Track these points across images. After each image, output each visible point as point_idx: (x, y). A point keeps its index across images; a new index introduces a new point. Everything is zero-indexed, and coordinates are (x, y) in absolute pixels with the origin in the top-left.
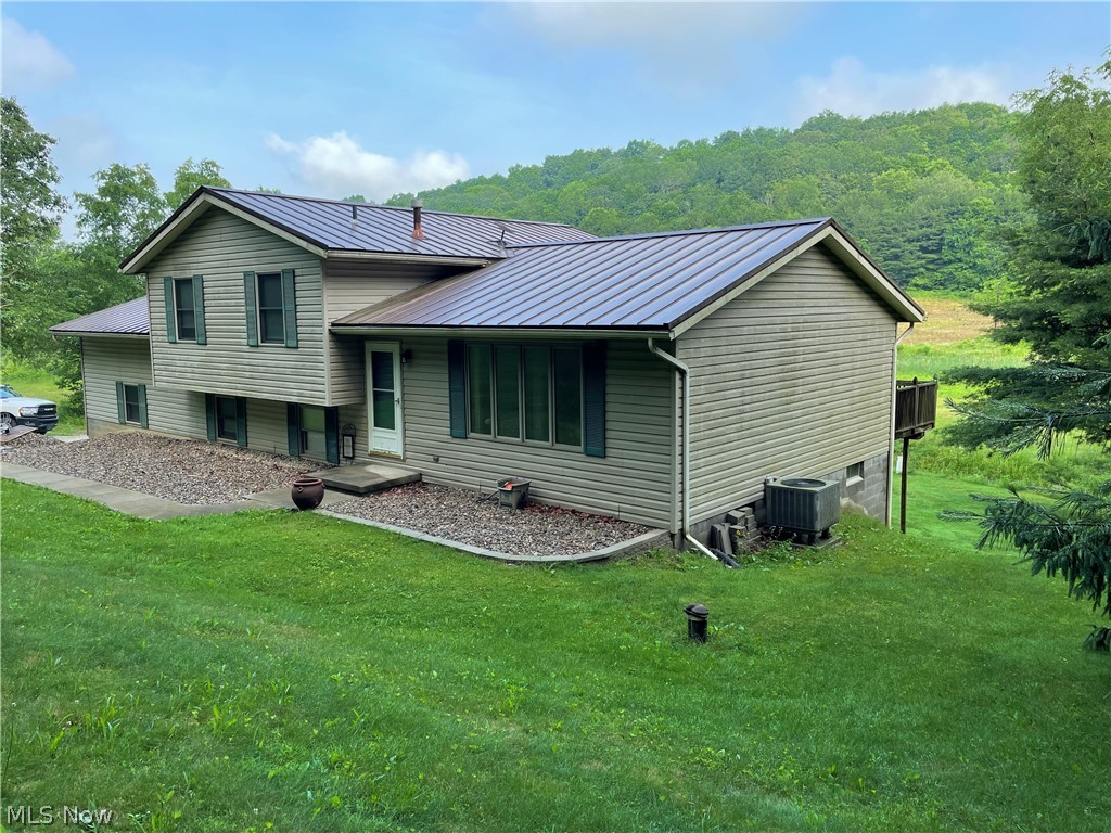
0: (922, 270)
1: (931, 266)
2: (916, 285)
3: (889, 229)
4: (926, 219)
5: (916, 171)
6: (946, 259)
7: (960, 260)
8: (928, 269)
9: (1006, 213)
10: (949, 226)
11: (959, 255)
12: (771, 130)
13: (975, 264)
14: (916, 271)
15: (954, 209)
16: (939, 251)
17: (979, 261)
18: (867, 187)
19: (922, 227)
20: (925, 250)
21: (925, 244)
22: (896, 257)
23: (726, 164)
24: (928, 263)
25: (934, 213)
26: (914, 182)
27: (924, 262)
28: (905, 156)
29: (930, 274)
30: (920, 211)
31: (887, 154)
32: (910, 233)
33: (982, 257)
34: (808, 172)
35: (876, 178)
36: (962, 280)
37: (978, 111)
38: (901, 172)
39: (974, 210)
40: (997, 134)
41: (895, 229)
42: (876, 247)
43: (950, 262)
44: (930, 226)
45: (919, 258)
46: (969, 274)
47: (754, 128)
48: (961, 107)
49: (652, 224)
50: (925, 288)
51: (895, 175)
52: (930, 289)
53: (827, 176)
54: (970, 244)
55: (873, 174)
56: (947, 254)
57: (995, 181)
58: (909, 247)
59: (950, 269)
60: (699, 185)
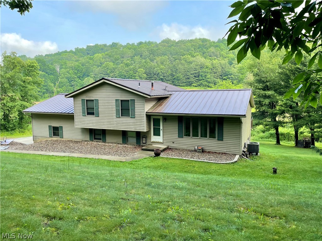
0: (195, 82)
1: (197, 81)
2: (193, 86)
3: (186, 71)
4: (195, 69)
5: (192, 56)
6: (200, 79)
7: (204, 80)
8: (196, 82)
9: (214, 68)
10: (201, 71)
11: (203, 78)
12: (152, 42)
13: (207, 80)
14: (193, 82)
15: (201, 66)
16: (198, 77)
17: (208, 80)
18: (180, 60)
19: (194, 71)
20: (195, 77)
21: (195, 75)
22: (188, 78)
23: (143, 51)
24: (196, 80)
25: (197, 67)
26: (192, 59)
27: (195, 80)
28: (189, 52)
29: (196, 83)
30: (194, 67)
31: (184, 51)
32: (192, 72)
33: (208, 79)
34: (165, 55)
35: (182, 57)
36: (204, 85)
37: (204, 40)
38: (188, 56)
39: (206, 67)
40: (210, 47)
41: (188, 71)
42: (183, 76)
43: (201, 80)
44: (196, 70)
45: (194, 79)
46: (206, 83)
47: (147, 41)
48: (200, 39)
49: (123, 68)
50: (196, 86)
51: (187, 57)
52: (197, 87)
53: (170, 56)
54: (206, 75)
55: (181, 56)
56: (201, 78)
57: (210, 59)
58: (191, 76)
59: (201, 81)
60: (135, 57)
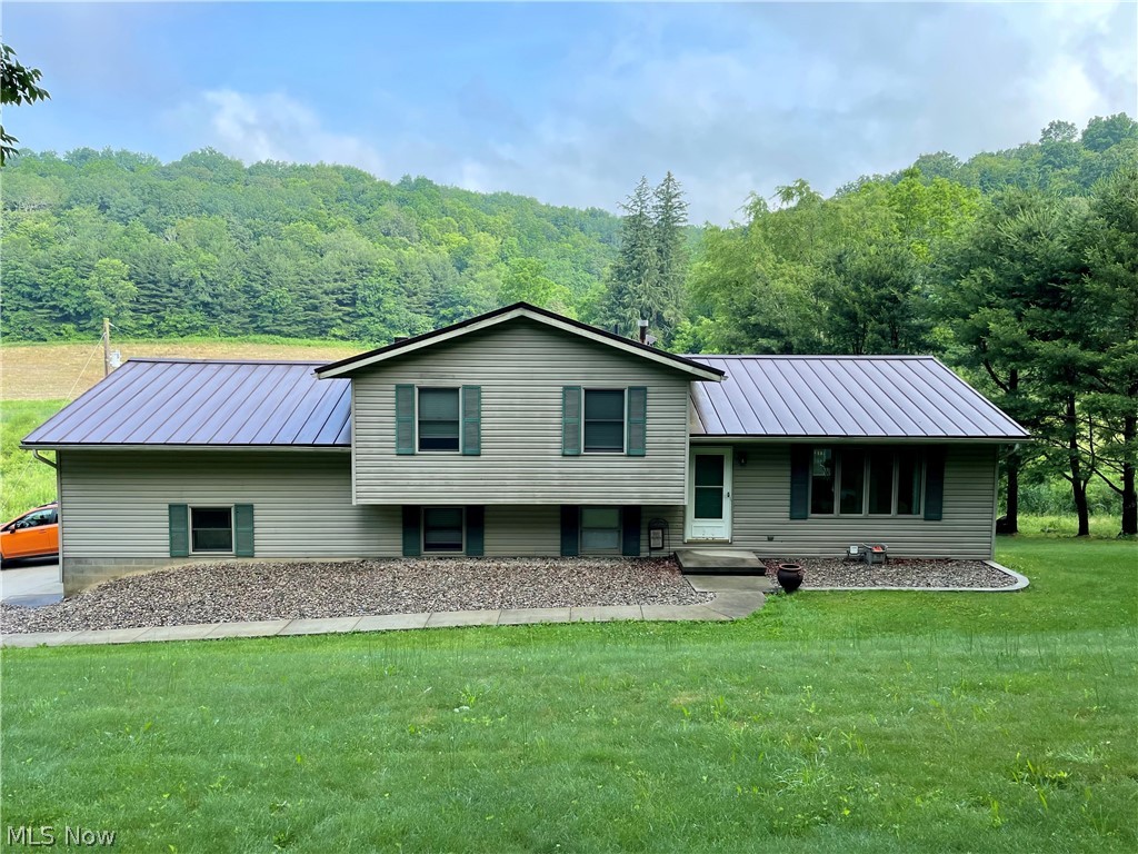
0: (339, 321)
1: (347, 318)
2: (335, 336)
3: (306, 280)
4: (339, 274)
5: (318, 225)
6: (360, 313)
7: (372, 315)
8: (344, 321)
9: (406, 275)
10: (360, 282)
11: (371, 310)
12: (136, 155)
13: (385, 319)
14: (334, 323)
15: (363, 267)
16: (353, 304)
17: (388, 316)
18: (278, 236)
19: (336, 280)
20: (340, 302)
21: (340, 297)
22: (315, 308)
23: (109, 188)
24: (344, 315)
25: (346, 269)
26: (322, 238)
27: (340, 314)
28: (306, 210)
29: (346, 326)
30: (332, 265)
31: (289, 204)
32: (326, 286)
33: (390, 312)
34: (210, 212)
35: (285, 229)
36: (375, 333)
37: (352, 175)
38: (309, 224)
39: (380, 270)
40: (381, 199)
41: (312, 281)
42: (295, 297)
43: (363, 315)
44: (344, 281)
45: (335, 310)
46: (380, 327)
47: (115, 149)
48: (337, 168)
49: (24, 249)
50: (343, 338)
51: (303, 227)
52: (348, 340)
53: (232, 219)
54: (380, 300)
55: (278, 223)
56: (361, 309)
57: (388, 244)
58: (326, 298)
59: (364, 321)
60: (76, 208)
